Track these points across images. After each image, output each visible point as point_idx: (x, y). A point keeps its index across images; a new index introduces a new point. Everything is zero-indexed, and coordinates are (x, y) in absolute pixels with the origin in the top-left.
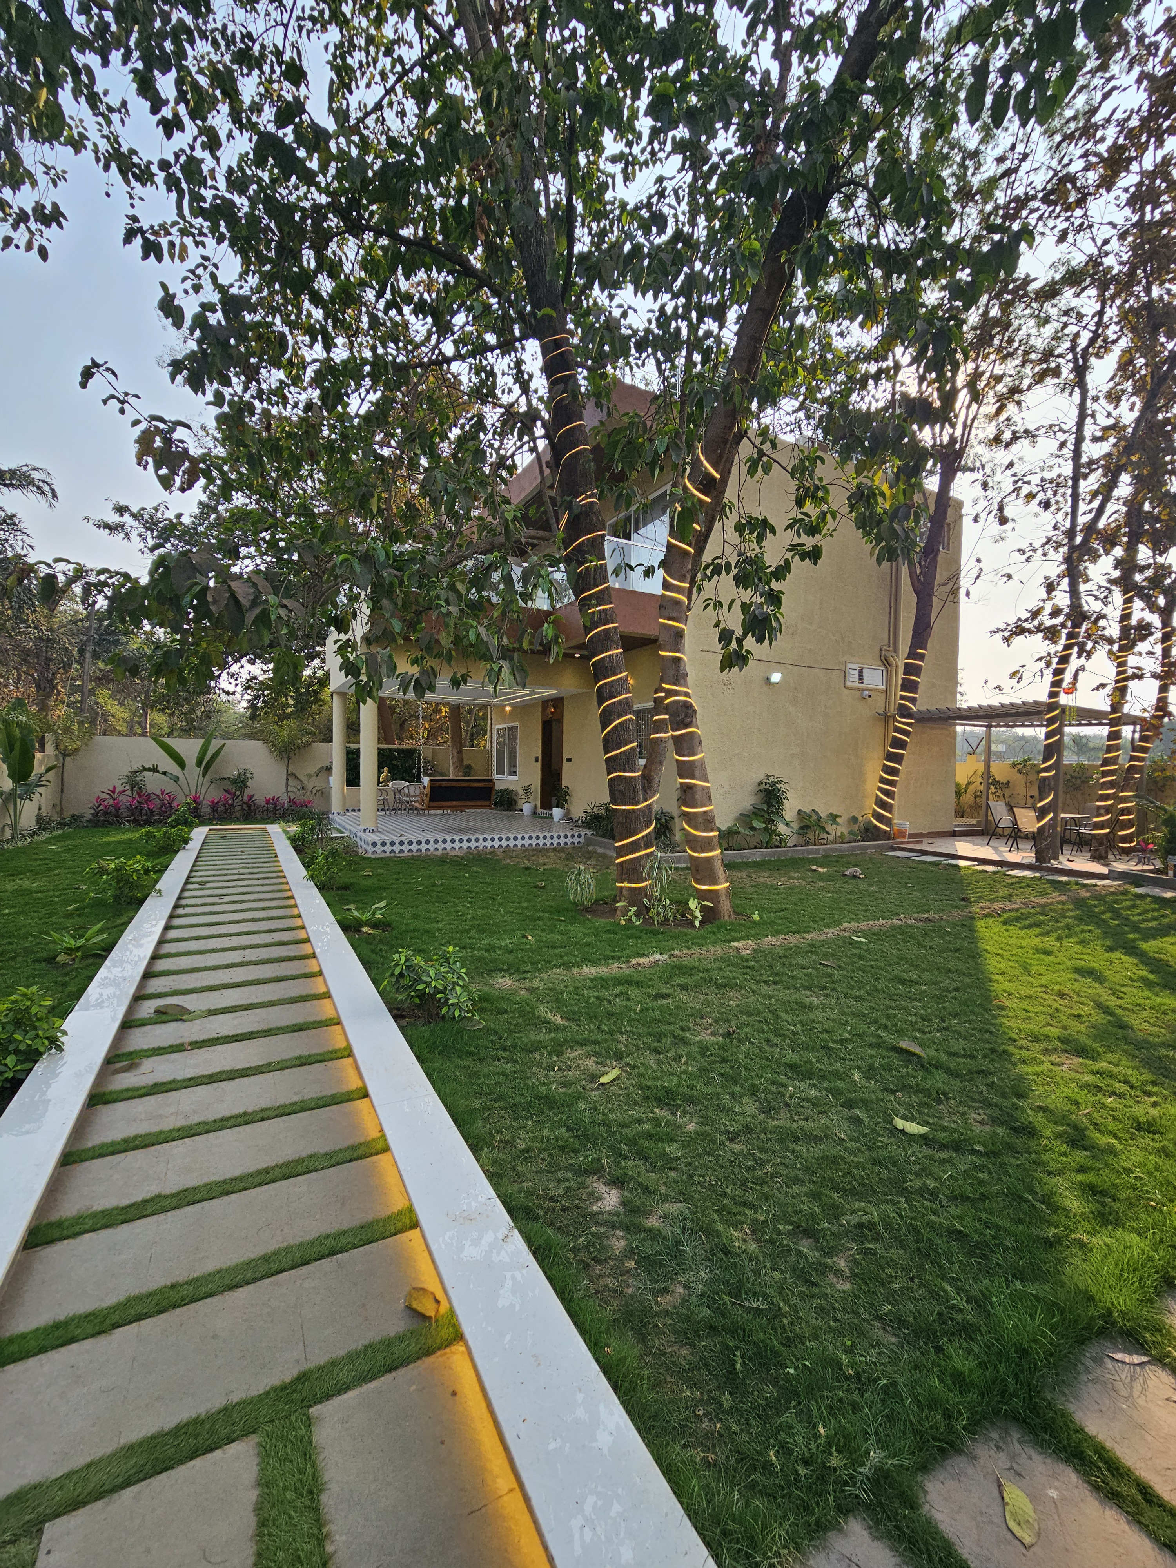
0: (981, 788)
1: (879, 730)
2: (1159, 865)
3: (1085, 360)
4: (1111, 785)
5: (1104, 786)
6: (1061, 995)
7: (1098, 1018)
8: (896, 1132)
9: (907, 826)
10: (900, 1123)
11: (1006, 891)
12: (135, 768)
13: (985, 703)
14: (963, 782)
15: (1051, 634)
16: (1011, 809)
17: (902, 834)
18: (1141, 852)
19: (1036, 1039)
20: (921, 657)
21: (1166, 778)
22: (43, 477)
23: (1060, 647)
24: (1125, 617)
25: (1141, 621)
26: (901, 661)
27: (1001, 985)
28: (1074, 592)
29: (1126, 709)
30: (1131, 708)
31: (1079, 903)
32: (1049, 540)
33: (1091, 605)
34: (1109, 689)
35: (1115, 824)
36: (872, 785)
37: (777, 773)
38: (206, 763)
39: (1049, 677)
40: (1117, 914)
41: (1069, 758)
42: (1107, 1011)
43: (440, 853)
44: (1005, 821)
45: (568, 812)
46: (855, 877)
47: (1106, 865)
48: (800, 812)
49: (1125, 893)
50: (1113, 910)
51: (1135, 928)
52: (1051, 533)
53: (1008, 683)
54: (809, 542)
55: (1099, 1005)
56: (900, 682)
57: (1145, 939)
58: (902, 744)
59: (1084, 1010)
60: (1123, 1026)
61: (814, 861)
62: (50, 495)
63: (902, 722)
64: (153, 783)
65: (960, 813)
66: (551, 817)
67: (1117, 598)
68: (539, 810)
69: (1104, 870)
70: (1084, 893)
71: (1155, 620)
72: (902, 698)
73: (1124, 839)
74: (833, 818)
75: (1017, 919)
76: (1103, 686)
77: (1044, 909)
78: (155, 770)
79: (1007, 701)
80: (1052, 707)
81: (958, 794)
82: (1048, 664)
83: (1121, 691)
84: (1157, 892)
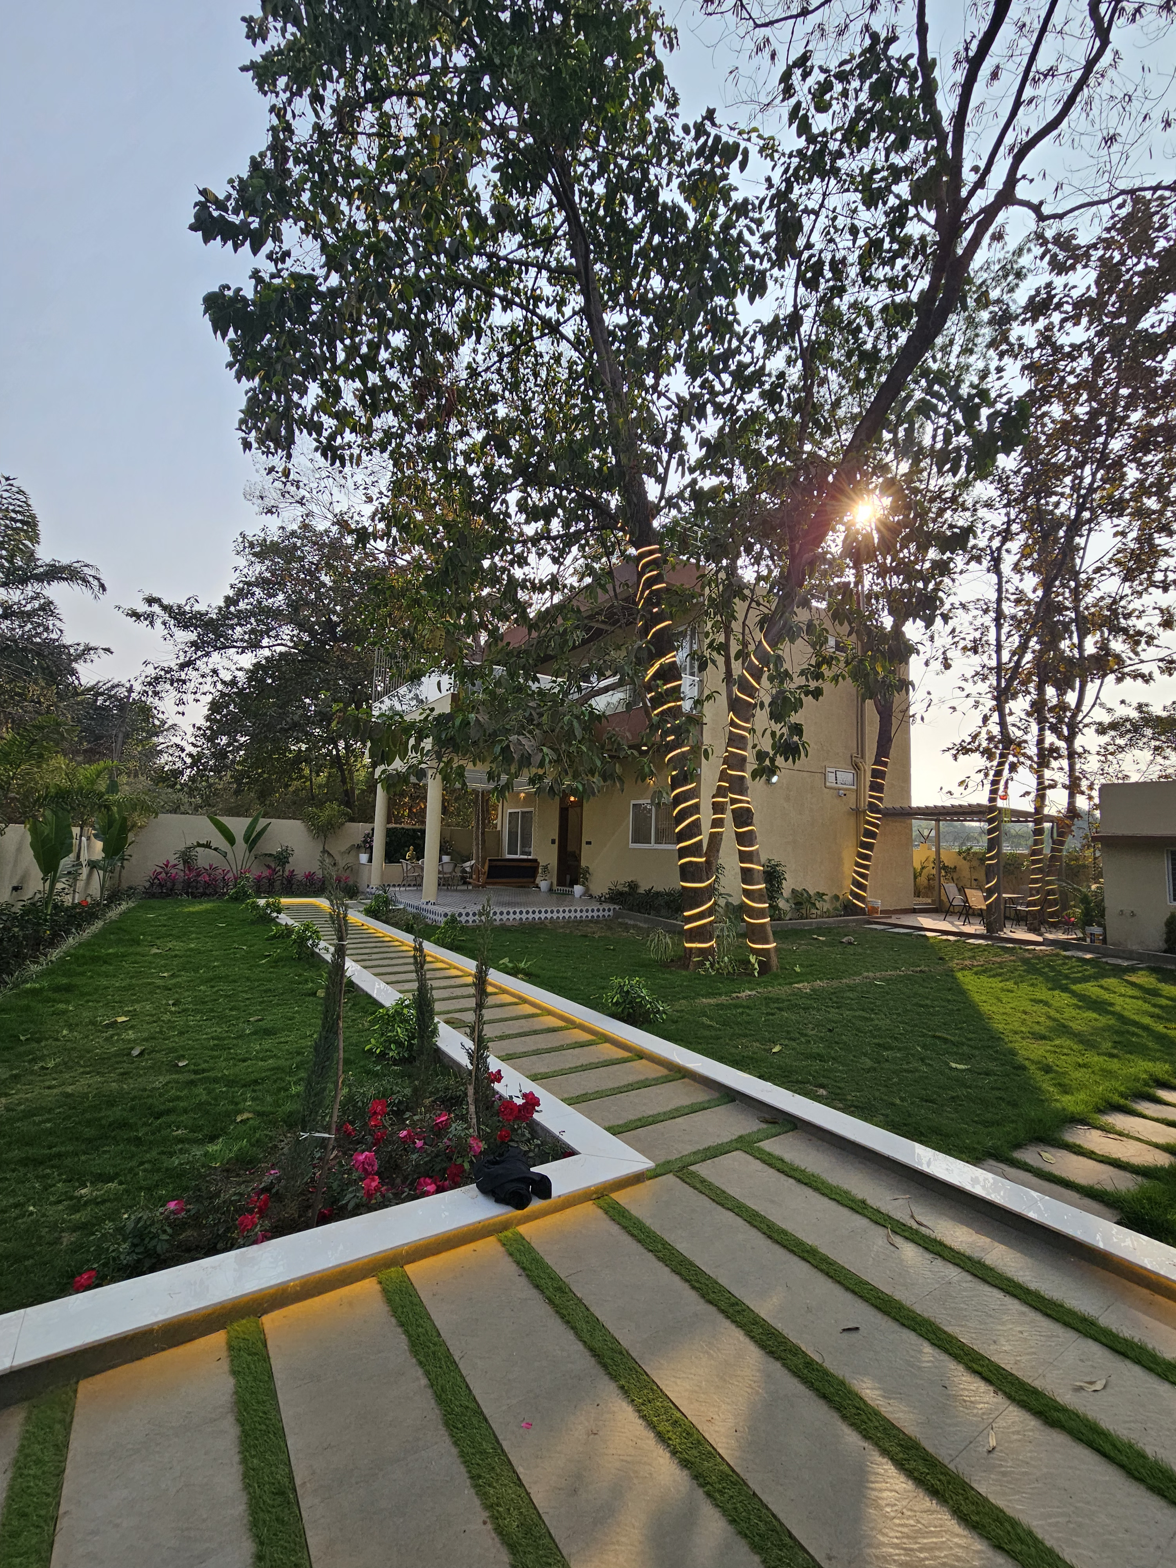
0: (934, 872)
1: (852, 821)
2: (1081, 935)
3: (999, 554)
4: (1040, 871)
5: (1034, 872)
6: (1025, 1013)
7: (1049, 1023)
8: (951, 1068)
9: (878, 903)
10: (954, 1065)
11: (970, 954)
12: (189, 844)
13: (939, 804)
14: (917, 866)
15: (988, 753)
16: (961, 890)
17: (874, 910)
18: (1066, 925)
19: (1016, 1033)
20: (885, 764)
21: (1079, 866)
22: (93, 573)
23: (995, 763)
24: (1040, 742)
25: (1052, 744)
26: (869, 766)
27: (985, 1008)
28: (1002, 723)
29: (1046, 811)
30: (1050, 810)
31: (1025, 961)
32: (977, 674)
33: (1015, 733)
34: (1033, 796)
35: (1045, 902)
36: (849, 869)
37: (776, 858)
38: (253, 839)
39: (988, 787)
40: (1053, 969)
41: (1007, 849)
42: (1055, 1020)
43: (498, 923)
44: (958, 900)
45: (587, 889)
46: (850, 943)
47: (1041, 935)
48: (793, 891)
49: (1057, 955)
50: (1049, 966)
51: (1067, 977)
52: (979, 669)
53: (958, 790)
54: (813, 684)
55: (1049, 1017)
56: (868, 784)
57: (1074, 983)
58: (872, 835)
59: (1042, 1019)
60: (1064, 1026)
61: (811, 932)
62: (96, 588)
63: (872, 817)
64: (204, 859)
65: (917, 894)
66: (572, 894)
67: (1034, 728)
68: (555, 887)
69: (1040, 939)
70: (1027, 955)
71: (1062, 744)
72: (871, 797)
73: (1052, 915)
74: (820, 895)
75: (984, 971)
76: (1028, 793)
77: (1001, 965)
78: (208, 846)
79: (956, 803)
80: (992, 809)
81: (915, 878)
82: (986, 775)
83: (1041, 797)
84: (1080, 954)
